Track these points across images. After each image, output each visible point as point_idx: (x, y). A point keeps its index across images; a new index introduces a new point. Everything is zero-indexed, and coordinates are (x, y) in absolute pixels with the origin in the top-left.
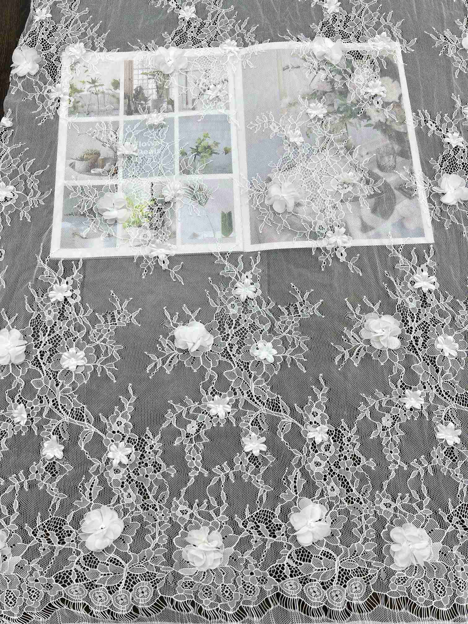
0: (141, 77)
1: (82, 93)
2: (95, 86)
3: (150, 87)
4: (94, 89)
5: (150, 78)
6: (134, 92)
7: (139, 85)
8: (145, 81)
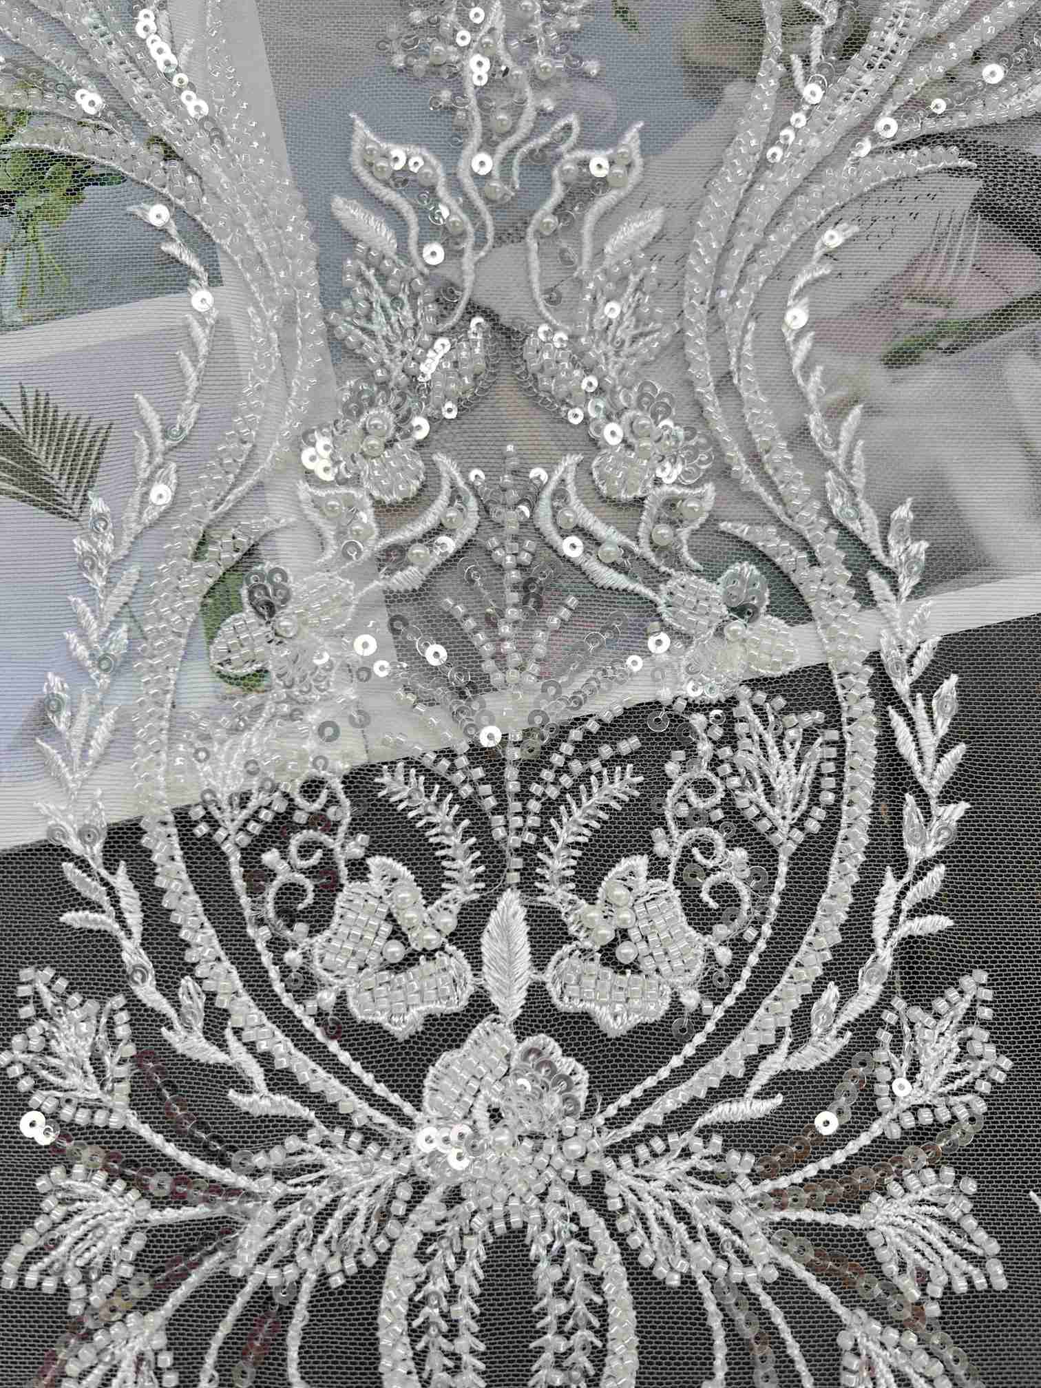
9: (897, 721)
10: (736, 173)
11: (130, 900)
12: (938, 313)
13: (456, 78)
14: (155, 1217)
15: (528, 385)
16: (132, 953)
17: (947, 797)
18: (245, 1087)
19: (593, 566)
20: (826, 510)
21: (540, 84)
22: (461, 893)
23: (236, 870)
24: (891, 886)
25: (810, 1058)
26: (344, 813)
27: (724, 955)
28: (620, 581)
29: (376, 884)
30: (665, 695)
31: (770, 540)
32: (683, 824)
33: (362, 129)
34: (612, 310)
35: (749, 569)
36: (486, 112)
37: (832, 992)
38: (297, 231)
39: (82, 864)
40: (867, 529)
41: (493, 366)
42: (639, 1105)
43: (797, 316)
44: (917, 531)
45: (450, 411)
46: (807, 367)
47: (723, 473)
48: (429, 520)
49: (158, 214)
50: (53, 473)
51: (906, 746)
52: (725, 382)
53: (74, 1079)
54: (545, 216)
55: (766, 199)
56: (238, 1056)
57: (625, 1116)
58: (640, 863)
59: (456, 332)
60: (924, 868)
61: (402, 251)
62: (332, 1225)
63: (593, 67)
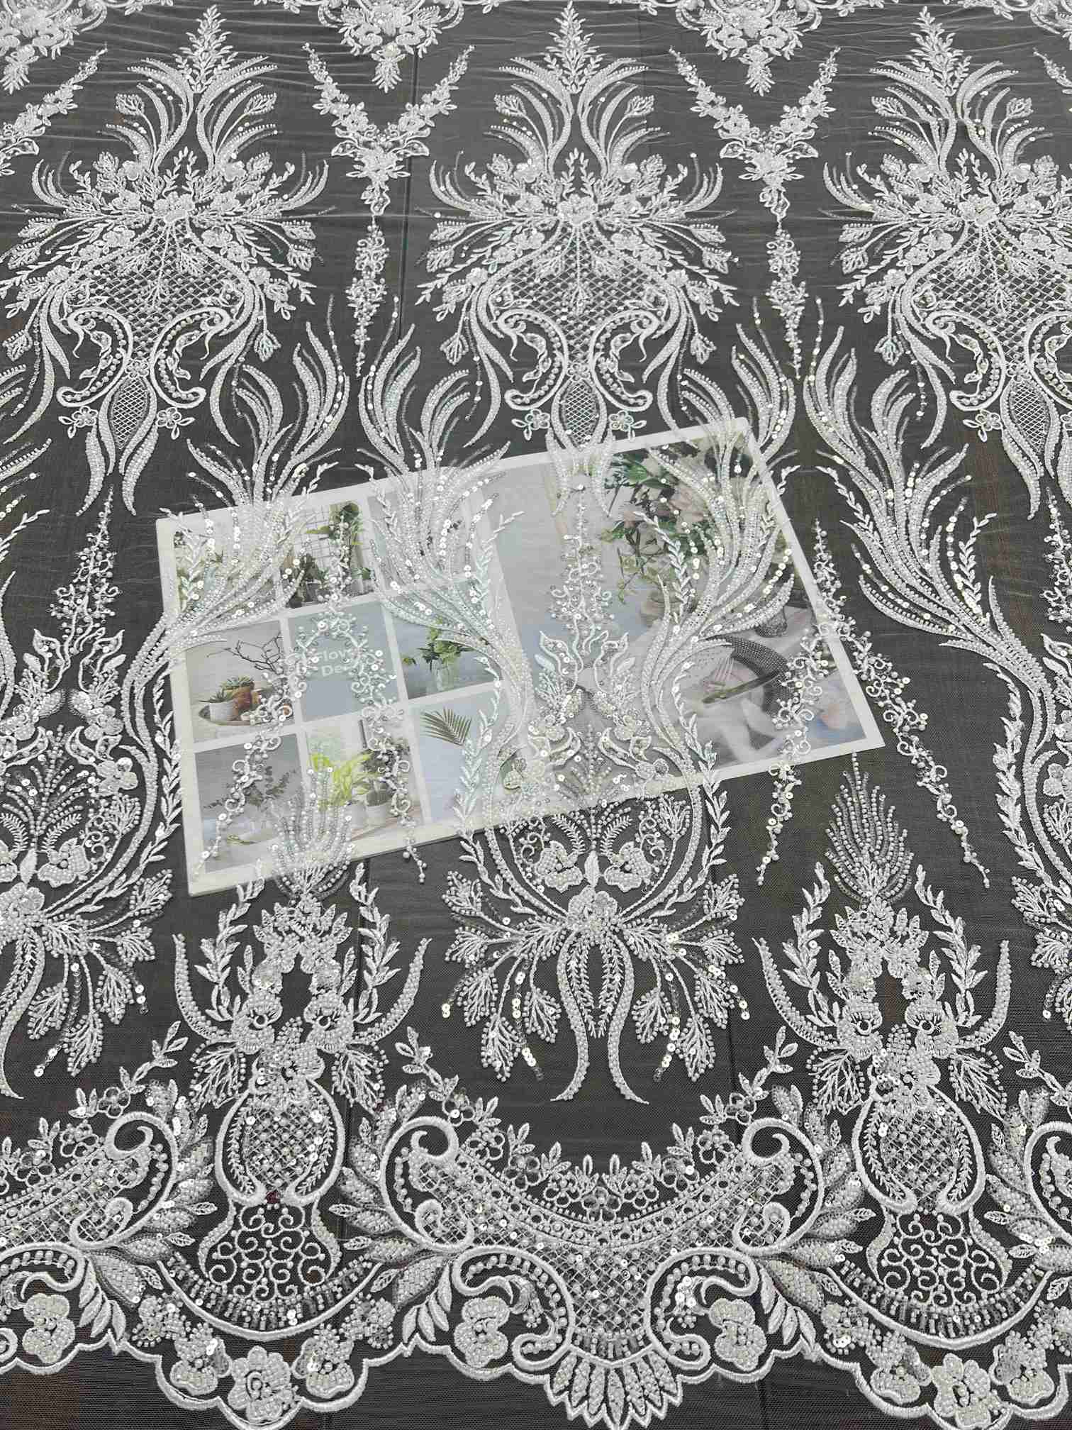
0: (306, 538)
3: (326, 553)
7: (305, 554)
8: (315, 545)
9: (708, 804)
10: (656, 648)
11: (481, 852)
12: (720, 687)
13: (570, 620)
14: (490, 941)
15: (594, 708)
16: (481, 867)
17: (724, 825)
18: (516, 905)
19: (615, 759)
20: (685, 744)
21: (596, 622)
22: (578, 852)
23: (512, 844)
24: (707, 851)
25: (683, 899)
26: (543, 827)
27: (657, 870)
28: (624, 763)
29: (553, 848)
30: (638, 796)
31: (668, 752)
32: (644, 832)
33: (543, 635)
34: (619, 687)
35: (662, 760)
36: (580, 630)
37: (690, 881)
38: (525, 665)
39: (466, 841)
40: (699, 750)
41: (584, 702)
42: (632, 911)
43: (676, 689)
44: (713, 751)
45: (571, 715)
46: (679, 704)
47: (654, 734)
48: (567, 745)
49: (483, 659)
50: (455, 733)
51: (711, 811)
52: (654, 708)
53: (464, 904)
54: (598, 660)
55: (666, 655)
56: (513, 896)
57: (629, 913)
58: (631, 844)
59: (573, 693)
60: (718, 845)
61: (556, 670)
62: (543, 943)
63: (612, 616)
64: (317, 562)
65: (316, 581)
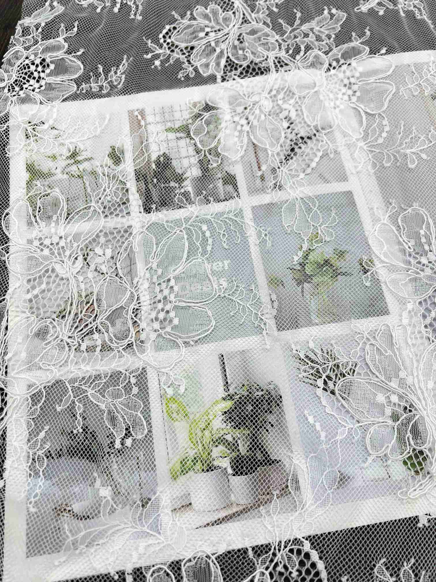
0: (163, 136)
1: (53, 178)
2: (77, 162)
3: (184, 153)
4: (74, 168)
5: (181, 138)
6: (154, 166)
7: (161, 153)
8: (173, 144)
64: (174, 163)
65: (172, 184)
